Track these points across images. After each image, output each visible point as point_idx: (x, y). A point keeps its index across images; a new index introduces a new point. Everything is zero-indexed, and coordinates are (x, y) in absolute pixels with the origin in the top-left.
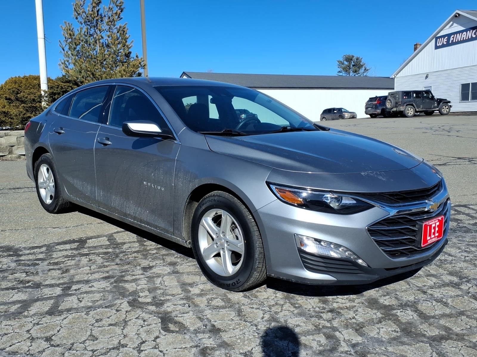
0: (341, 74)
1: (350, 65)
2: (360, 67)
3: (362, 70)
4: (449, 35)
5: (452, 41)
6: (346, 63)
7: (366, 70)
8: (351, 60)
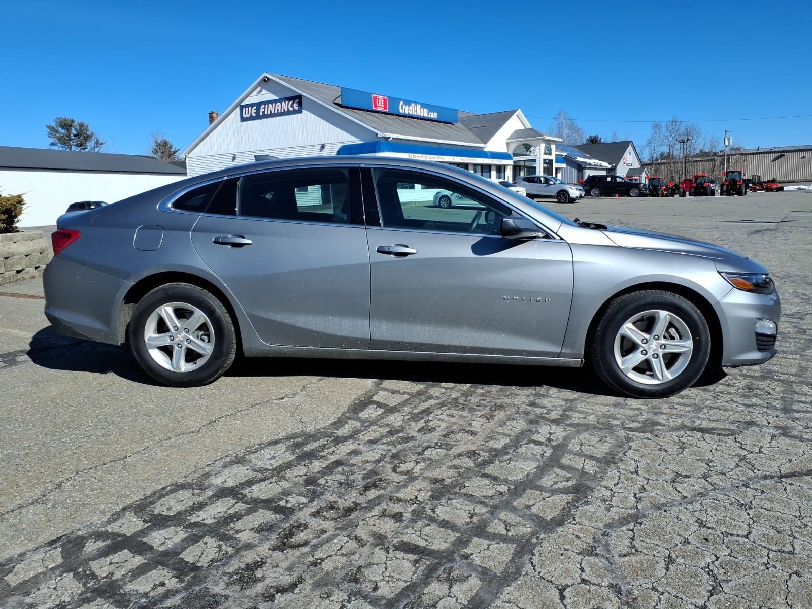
0: (55, 148)
1: (70, 135)
2: (87, 138)
3: (90, 144)
4: (258, 105)
5: (264, 112)
6: (63, 131)
7: (98, 143)
8: (71, 126)
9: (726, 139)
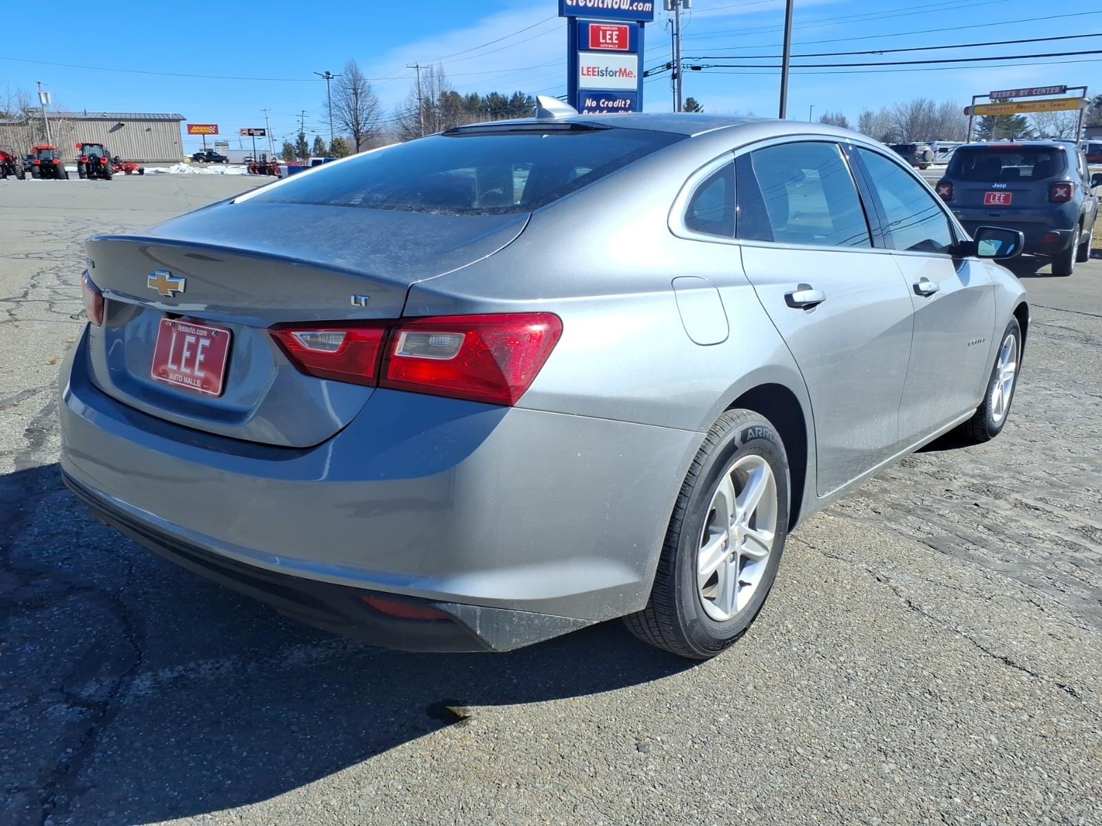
9: (42, 95)
